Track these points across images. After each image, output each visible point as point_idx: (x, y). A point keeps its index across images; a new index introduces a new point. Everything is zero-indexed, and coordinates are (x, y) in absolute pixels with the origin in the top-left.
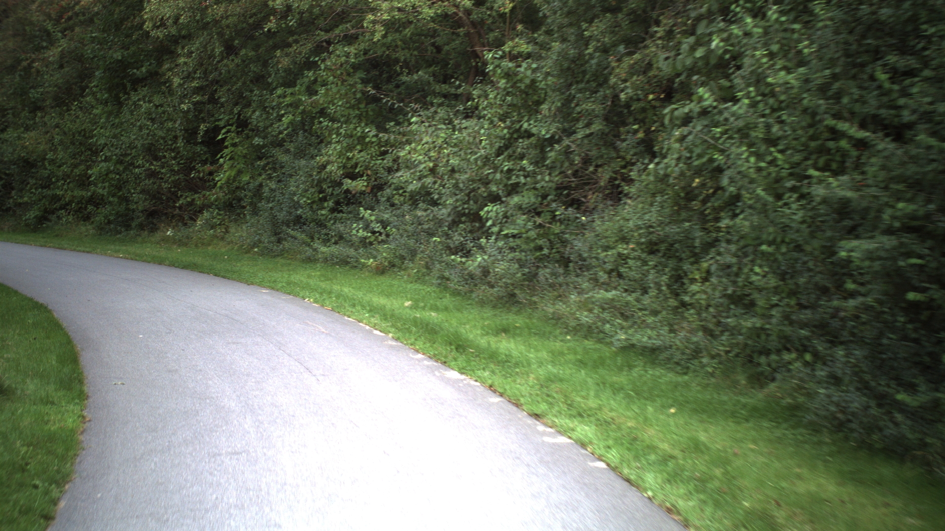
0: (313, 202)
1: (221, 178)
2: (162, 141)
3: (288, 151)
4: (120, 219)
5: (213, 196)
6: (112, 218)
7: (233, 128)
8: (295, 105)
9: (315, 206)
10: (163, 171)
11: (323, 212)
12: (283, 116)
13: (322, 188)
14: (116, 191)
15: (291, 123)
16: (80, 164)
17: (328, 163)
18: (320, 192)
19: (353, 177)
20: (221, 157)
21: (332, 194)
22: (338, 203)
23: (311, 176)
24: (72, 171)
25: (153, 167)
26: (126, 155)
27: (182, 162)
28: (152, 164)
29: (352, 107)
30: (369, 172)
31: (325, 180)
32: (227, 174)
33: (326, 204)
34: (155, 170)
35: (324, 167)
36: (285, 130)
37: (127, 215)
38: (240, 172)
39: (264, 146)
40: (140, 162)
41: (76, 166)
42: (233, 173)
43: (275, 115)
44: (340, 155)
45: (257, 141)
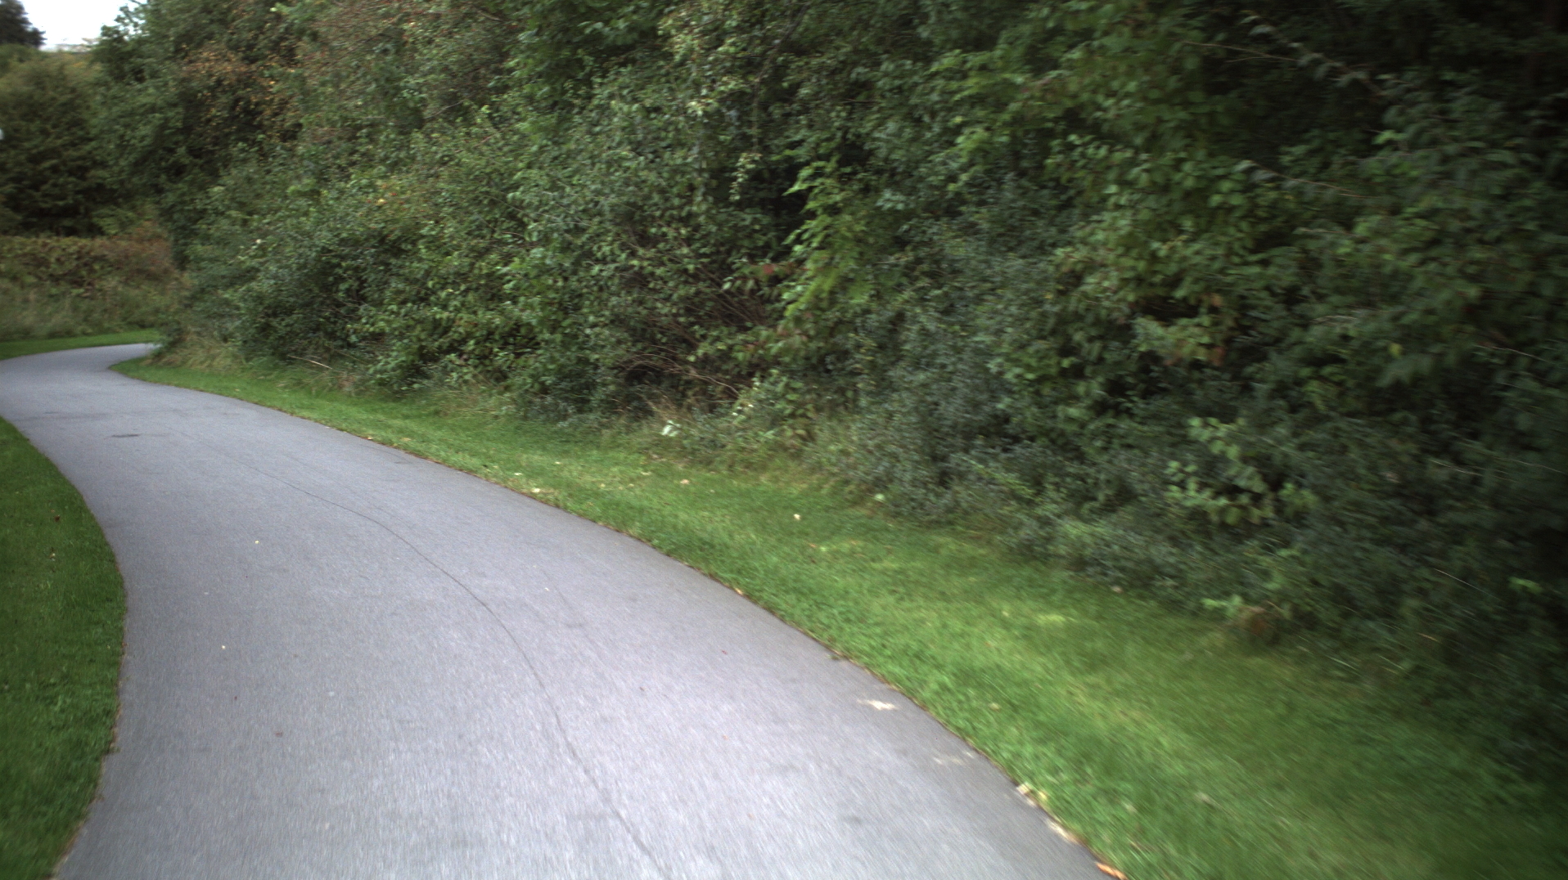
0: (1041, 380)
1: (798, 295)
2: (656, 198)
3: (970, 229)
4: (563, 385)
5: (778, 339)
6: (549, 380)
7: (830, 167)
8: (992, 100)
9: (1046, 390)
10: (659, 271)
11: (1073, 412)
12: (957, 130)
13: (1069, 339)
14: (560, 315)
15: (982, 151)
16: (488, 250)
17: (1091, 266)
18: (1066, 350)
19: (1165, 311)
20: (798, 241)
21: (1100, 360)
22: (1116, 387)
23: (1039, 302)
24: (472, 265)
25: (635, 262)
26: (578, 230)
27: (703, 250)
28: (633, 254)
29: (1167, 100)
30: (1217, 300)
31: (1078, 317)
32: (813, 285)
33: (1081, 388)
34: (642, 268)
35: (1075, 278)
36: (964, 169)
37: (580, 375)
38: (845, 283)
39: (908, 215)
40: (606, 249)
41: (481, 254)
42: (828, 284)
43: (937, 129)
44: (1129, 244)
45: (889, 199)
